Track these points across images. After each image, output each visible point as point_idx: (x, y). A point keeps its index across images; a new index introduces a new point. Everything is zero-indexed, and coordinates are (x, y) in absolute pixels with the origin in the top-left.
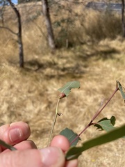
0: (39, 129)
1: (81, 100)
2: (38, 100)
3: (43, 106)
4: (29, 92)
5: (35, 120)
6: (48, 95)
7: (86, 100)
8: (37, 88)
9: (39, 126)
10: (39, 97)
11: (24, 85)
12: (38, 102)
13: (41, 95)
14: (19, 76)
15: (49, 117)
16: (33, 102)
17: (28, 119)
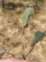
0: (16, 42)
1: (38, 26)
2: (14, 27)
3: (17, 30)
4: (9, 22)
5: (13, 38)
6: (19, 24)
7: (41, 26)
8: (13, 20)
9: (15, 41)
10: (14, 25)
11: (5, 18)
12: (14, 28)
13: (15, 24)
14: (2, 13)
15: (20, 36)
16: (11, 28)
17: (9, 37)
